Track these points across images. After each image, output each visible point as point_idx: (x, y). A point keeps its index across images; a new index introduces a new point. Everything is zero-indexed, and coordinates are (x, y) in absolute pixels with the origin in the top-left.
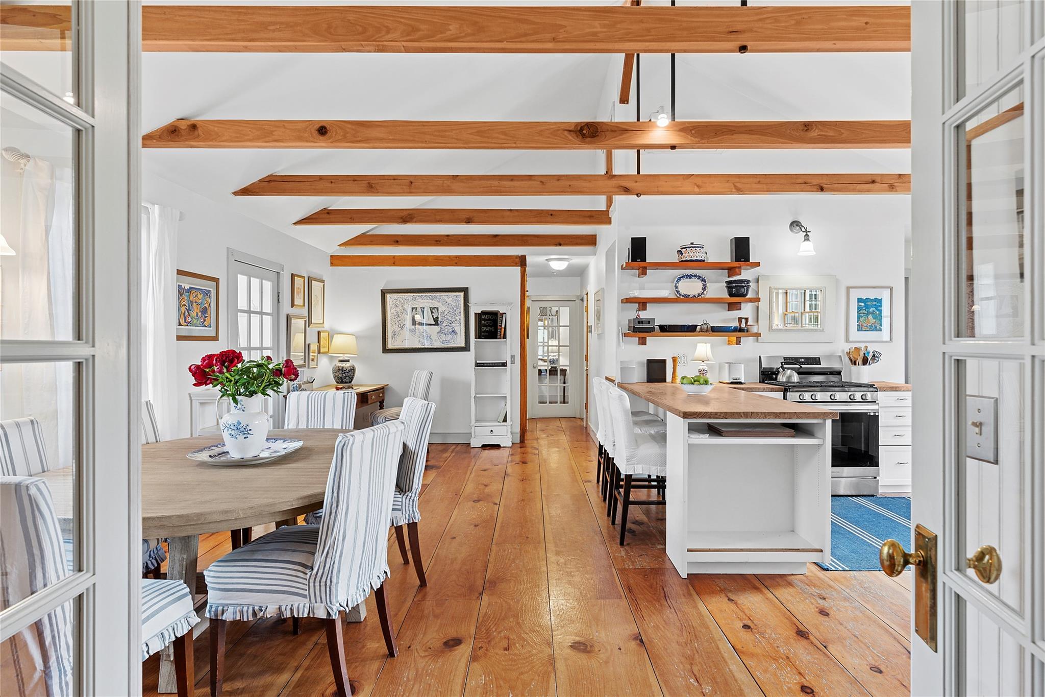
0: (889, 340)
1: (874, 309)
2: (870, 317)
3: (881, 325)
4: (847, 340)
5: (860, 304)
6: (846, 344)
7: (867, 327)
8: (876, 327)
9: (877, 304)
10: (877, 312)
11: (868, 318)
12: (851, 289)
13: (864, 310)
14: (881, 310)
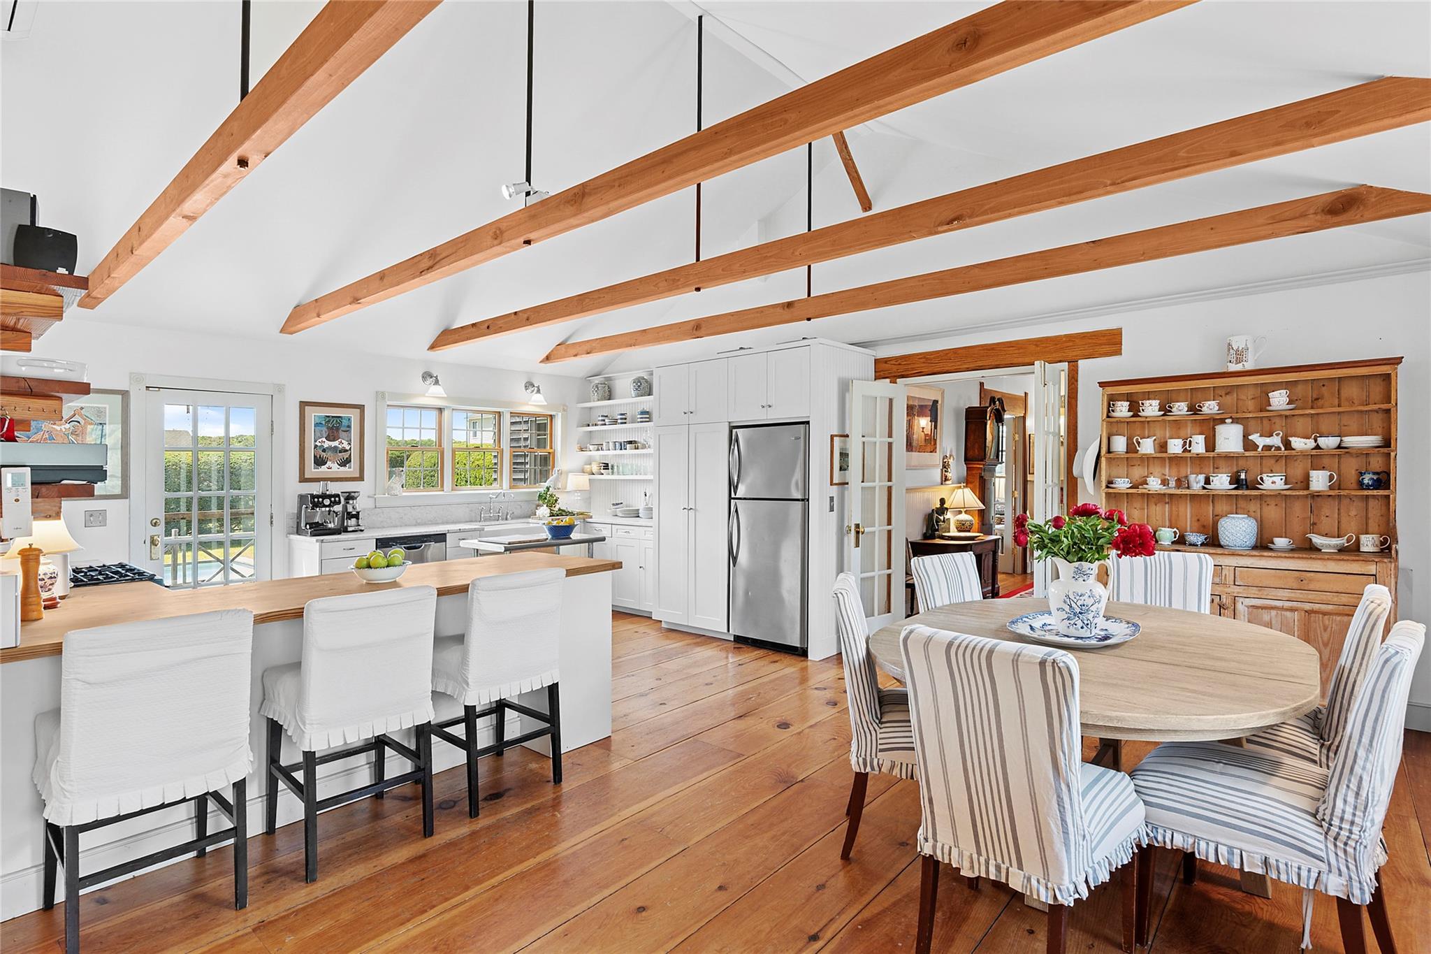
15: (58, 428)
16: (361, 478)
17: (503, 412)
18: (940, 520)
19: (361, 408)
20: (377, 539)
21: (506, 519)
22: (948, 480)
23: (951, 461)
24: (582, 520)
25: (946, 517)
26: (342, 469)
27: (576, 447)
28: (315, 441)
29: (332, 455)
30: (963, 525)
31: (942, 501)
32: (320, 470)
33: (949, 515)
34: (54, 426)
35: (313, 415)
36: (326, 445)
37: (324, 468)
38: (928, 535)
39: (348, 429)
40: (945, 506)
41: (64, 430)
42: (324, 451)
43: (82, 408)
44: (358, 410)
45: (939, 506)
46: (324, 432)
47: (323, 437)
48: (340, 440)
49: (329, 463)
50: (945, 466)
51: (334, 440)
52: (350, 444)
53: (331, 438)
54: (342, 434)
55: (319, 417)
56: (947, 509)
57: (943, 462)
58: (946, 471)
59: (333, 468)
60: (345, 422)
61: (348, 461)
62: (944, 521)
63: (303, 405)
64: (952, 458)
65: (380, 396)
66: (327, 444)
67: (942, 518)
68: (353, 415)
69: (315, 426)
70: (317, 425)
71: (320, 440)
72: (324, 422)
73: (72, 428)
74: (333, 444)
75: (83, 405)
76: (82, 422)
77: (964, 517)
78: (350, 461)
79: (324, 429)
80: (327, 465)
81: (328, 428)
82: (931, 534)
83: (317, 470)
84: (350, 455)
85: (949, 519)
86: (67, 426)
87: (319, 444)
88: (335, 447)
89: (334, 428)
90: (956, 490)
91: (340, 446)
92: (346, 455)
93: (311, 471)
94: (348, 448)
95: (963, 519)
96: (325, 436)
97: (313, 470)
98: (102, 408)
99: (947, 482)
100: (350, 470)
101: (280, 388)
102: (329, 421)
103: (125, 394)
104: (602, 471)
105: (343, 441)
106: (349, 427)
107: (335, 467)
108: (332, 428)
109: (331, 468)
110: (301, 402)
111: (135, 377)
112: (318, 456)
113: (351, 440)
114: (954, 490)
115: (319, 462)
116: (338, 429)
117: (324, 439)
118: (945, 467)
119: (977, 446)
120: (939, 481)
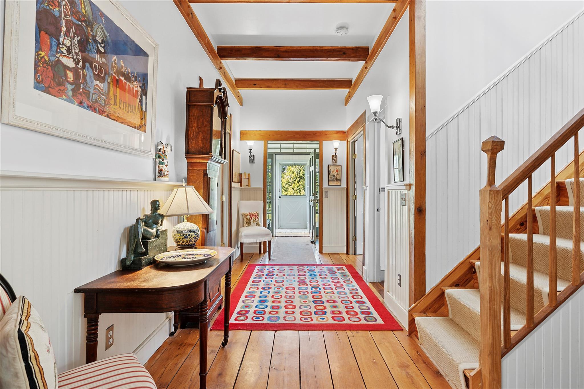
18: (152, 234)
22: (164, 175)
23: (168, 151)
25: (161, 228)
30: (186, 237)
31: (155, 205)
33: (166, 225)
38: (128, 263)
40: (159, 212)
45: (148, 212)
50: (160, 155)
56: (162, 216)
57: (156, 148)
58: (160, 163)
62: (157, 236)
64: (169, 147)
67: (154, 231)
77: (186, 226)
82: (134, 262)
85: (166, 231)
90: (175, 190)
95: (185, 229)
99: (163, 178)
114: (172, 190)
118: (159, 157)
119: (201, 136)
120: (152, 176)
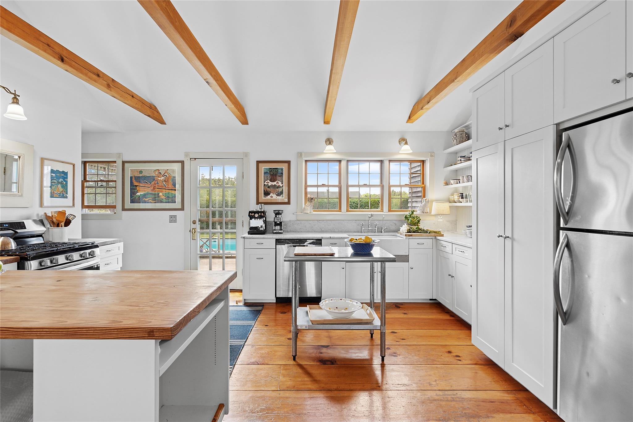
0: (72, 205)
1: (62, 180)
2: (60, 186)
3: (67, 194)
4: (41, 205)
5: (52, 174)
6: (41, 208)
7: (57, 194)
8: (63, 195)
9: (64, 176)
10: (64, 183)
11: (58, 187)
12: (45, 160)
13: (55, 180)
14: (67, 181)
15: (160, 179)
16: (289, 203)
17: (383, 160)
19: (289, 162)
20: (276, 239)
21: (381, 232)
24: (434, 237)
26: (278, 197)
27: (443, 182)
28: (264, 182)
29: (273, 189)
32: (267, 198)
34: (158, 178)
35: (264, 168)
36: (270, 185)
37: (269, 197)
39: (281, 175)
41: (162, 180)
42: (269, 187)
43: (168, 170)
44: (287, 164)
46: (268, 177)
47: (268, 180)
48: (277, 181)
49: (271, 194)
51: (274, 181)
52: (282, 183)
53: (273, 180)
54: (278, 178)
55: (266, 169)
59: (273, 197)
60: (280, 171)
61: (282, 193)
63: (258, 162)
65: (300, 155)
66: (270, 183)
68: (284, 167)
69: (264, 174)
70: (265, 173)
71: (267, 182)
72: (268, 172)
73: (164, 179)
74: (274, 183)
75: (168, 168)
76: (168, 176)
78: (283, 193)
79: (269, 175)
80: (270, 195)
81: (271, 175)
83: (265, 198)
84: (283, 190)
86: (163, 178)
87: (266, 184)
88: (275, 185)
89: (274, 174)
91: (277, 184)
92: (280, 190)
93: (262, 198)
94: (281, 185)
96: (269, 179)
97: (263, 198)
98: (175, 169)
100: (282, 198)
101: (246, 155)
102: (271, 171)
103: (182, 162)
104: (461, 200)
105: (279, 182)
106: (282, 174)
107: (274, 196)
108: (273, 175)
109: (272, 197)
110: (257, 161)
111: (187, 154)
112: (266, 190)
113: (283, 181)
115: (267, 194)
116: (276, 175)
117: (269, 181)
